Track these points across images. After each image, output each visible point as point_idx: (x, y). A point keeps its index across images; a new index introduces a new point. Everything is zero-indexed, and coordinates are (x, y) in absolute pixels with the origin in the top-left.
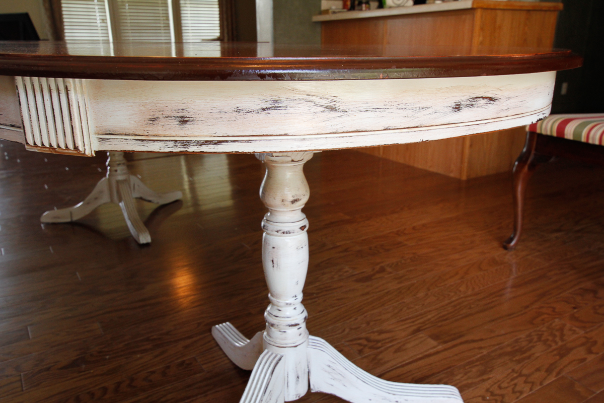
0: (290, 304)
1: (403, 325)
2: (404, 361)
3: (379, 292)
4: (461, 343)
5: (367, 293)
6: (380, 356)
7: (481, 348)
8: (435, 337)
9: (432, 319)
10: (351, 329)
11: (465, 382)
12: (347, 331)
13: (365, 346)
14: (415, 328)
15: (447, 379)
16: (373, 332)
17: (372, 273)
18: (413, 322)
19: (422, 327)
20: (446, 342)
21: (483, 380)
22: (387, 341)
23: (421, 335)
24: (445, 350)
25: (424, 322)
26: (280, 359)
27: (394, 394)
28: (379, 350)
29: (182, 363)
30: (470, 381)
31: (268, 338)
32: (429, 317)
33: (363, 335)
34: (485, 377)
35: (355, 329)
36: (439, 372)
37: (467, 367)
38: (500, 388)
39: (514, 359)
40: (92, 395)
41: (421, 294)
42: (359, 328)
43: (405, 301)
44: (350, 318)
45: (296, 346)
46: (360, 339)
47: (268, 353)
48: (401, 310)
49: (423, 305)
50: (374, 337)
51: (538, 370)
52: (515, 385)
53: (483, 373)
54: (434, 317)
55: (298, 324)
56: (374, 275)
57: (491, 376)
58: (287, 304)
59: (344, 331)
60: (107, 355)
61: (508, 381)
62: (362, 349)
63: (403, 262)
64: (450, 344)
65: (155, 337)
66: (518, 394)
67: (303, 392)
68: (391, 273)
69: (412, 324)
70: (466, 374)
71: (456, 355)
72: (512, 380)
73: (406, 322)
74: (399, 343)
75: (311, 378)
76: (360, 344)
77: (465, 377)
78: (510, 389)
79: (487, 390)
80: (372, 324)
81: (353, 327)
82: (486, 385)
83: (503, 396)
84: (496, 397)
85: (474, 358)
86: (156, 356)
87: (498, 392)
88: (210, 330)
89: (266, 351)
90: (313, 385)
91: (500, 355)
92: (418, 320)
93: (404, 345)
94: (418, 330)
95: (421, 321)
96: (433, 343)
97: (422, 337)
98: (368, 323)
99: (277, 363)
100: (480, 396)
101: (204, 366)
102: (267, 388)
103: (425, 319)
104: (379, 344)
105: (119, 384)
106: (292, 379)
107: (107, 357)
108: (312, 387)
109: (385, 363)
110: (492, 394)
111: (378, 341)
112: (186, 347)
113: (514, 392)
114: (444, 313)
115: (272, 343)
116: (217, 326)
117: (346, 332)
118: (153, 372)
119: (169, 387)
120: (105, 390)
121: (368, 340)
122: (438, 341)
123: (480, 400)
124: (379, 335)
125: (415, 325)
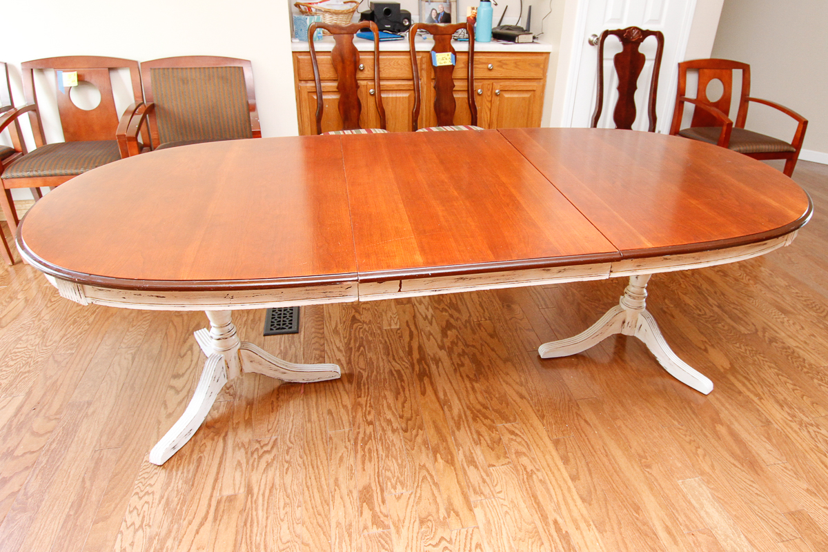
4: (208, 512)
7: (190, 523)
8: (231, 499)
9: (254, 513)
10: (290, 448)
11: (172, 485)
13: (262, 447)
14: (255, 491)
15: (185, 475)
18: (263, 495)
19: (252, 497)
20: (219, 502)
21: (162, 497)
25: (258, 504)
28: (251, 454)
30: (170, 488)
32: (260, 513)
33: (275, 452)
34: (164, 501)
36: (195, 475)
37: (182, 497)
38: (147, 502)
39: (157, 538)
42: (288, 453)
43: (302, 508)
46: (273, 448)
48: (288, 496)
49: (282, 520)
50: (269, 458)
51: (132, 544)
52: (139, 515)
53: (167, 503)
54: (257, 516)
57: (160, 505)
59: (292, 443)
61: (146, 513)
62: (260, 444)
64: (214, 504)
66: (131, 509)
69: (261, 492)
70: (178, 491)
71: (200, 499)
72: (144, 517)
73: (268, 490)
74: (247, 470)
76: (266, 444)
77: (175, 488)
78: (139, 508)
79: (153, 493)
80: (286, 465)
81: (292, 451)
82: (157, 496)
83: (140, 498)
84: (143, 493)
85: (184, 508)
87: (146, 498)
91: (170, 531)
92: (263, 500)
93: (242, 471)
94: (250, 492)
95: (260, 502)
97: (239, 489)
110: (147, 493)
113: (135, 508)
114: (255, 529)
122: (225, 498)
123: (152, 482)
124: (267, 462)
125: (258, 493)
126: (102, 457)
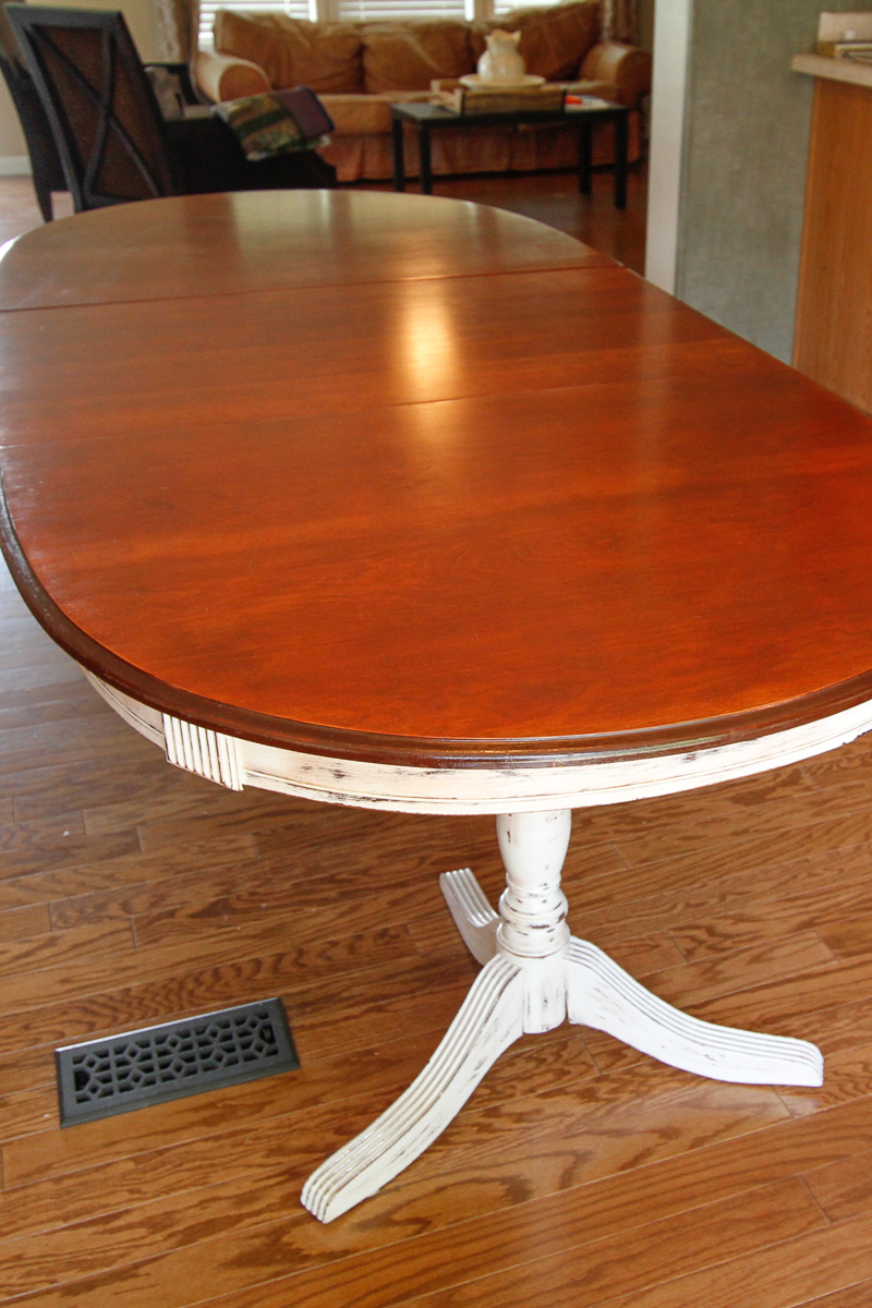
0: (536, 896)
1: (785, 909)
2: (758, 982)
3: (769, 830)
5: (745, 831)
6: (720, 967)
8: (834, 942)
9: (846, 905)
10: (688, 905)
11: (849, 1035)
12: (680, 907)
13: (701, 942)
14: (805, 918)
15: (819, 1025)
16: (725, 917)
17: (771, 784)
18: (809, 905)
19: (819, 917)
20: (849, 955)
22: (744, 938)
23: (811, 934)
24: (843, 969)
25: (827, 909)
26: (515, 975)
27: (703, 1045)
28: (723, 954)
29: (383, 934)
30: (858, 1034)
31: (503, 938)
32: (841, 899)
33: (706, 921)
35: (697, 905)
36: (810, 1011)
37: (865, 1008)
40: (238, 970)
41: (848, 847)
42: (702, 904)
43: (809, 857)
44: (694, 882)
45: (543, 957)
46: (697, 927)
47: (500, 960)
48: (796, 877)
49: (842, 870)
50: (724, 926)
54: (850, 900)
55: (548, 926)
56: (773, 789)
58: (531, 895)
59: (674, 907)
60: (263, 901)
62: (694, 949)
63: (843, 764)
64: (856, 959)
65: (344, 876)
67: (555, 1021)
69: (804, 910)
70: (857, 1019)
71: (858, 982)
73: (793, 904)
74: (765, 945)
75: (569, 1003)
76: (693, 938)
77: (854, 1026)
80: (730, 898)
81: (693, 902)
86: (343, 915)
88: (437, 876)
89: (498, 956)
90: (574, 1014)
92: (818, 902)
93: (771, 950)
94: (810, 924)
95: (822, 905)
96: (826, 952)
97: (811, 939)
98: (723, 897)
99: (510, 980)
100: (861, 1063)
101: (418, 944)
102: (490, 1015)
103: (832, 902)
104: (728, 943)
105: (280, 957)
106: (536, 1003)
107: (264, 905)
108: (570, 1016)
109: (725, 980)
111: (727, 937)
112: (394, 903)
115: (507, 948)
116: (448, 874)
117: (675, 911)
118: (335, 944)
119: (357, 975)
120: (258, 963)
121: (711, 931)
122: (837, 951)
123: (858, 1069)
124: (734, 924)
125: (809, 912)
126: (841, 1196)
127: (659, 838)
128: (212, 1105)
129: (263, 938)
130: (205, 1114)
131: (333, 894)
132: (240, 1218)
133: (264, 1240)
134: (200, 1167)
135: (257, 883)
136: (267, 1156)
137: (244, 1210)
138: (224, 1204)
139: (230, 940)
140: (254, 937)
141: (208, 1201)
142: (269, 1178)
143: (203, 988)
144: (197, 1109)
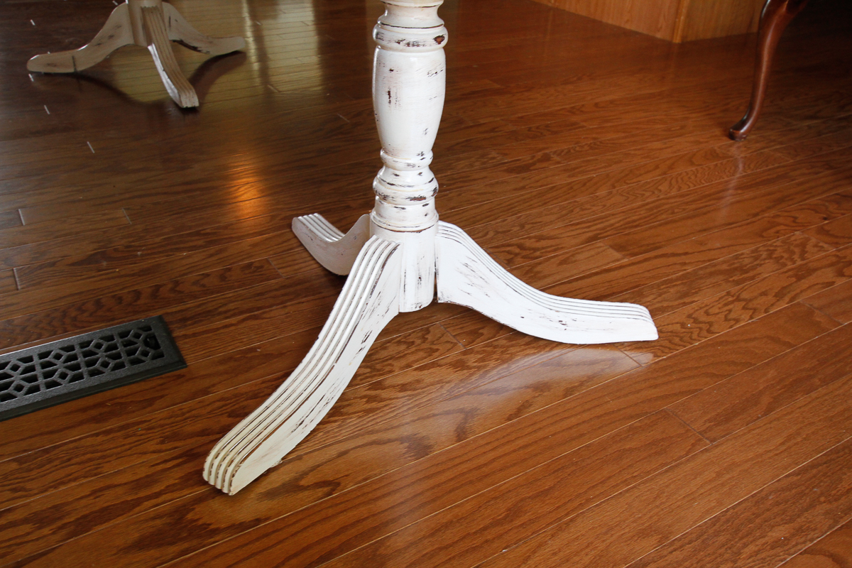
0: (414, 166)
1: (572, 230)
2: (573, 276)
3: (541, 186)
4: (656, 257)
5: (523, 188)
6: (539, 268)
7: (685, 264)
8: (619, 248)
9: (617, 225)
10: (497, 233)
11: (657, 305)
12: (491, 234)
13: (516, 255)
14: (590, 234)
16: (530, 238)
17: (531, 161)
18: (589, 227)
19: (601, 234)
20: (634, 255)
21: (685, 304)
22: (549, 249)
23: (599, 243)
24: (633, 264)
25: (603, 229)
26: (395, 249)
27: (557, 311)
28: (536, 261)
29: (249, 266)
30: (665, 304)
31: (378, 218)
32: (612, 222)
33: (515, 240)
34: (686, 300)
35: (504, 232)
37: (662, 287)
38: (707, 313)
39: (731, 279)
40: (119, 299)
41: (602, 192)
42: (509, 231)
43: (577, 200)
44: (496, 219)
45: (420, 231)
46: (509, 245)
47: (377, 239)
48: (572, 211)
49: (604, 206)
50: (528, 243)
51: (764, 294)
52: (730, 311)
53: (685, 295)
54: (618, 222)
55: (425, 198)
56: (534, 164)
57: (696, 299)
58: (409, 165)
59: (487, 234)
60: (139, 251)
61: (720, 305)
62: (512, 258)
63: (578, 149)
64: (640, 257)
65: (208, 231)
66: (733, 322)
67: (426, 300)
68: (559, 163)
69: (586, 230)
70: (660, 295)
71: (648, 271)
72: (726, 305)
73: (578, 227)
74: (567, 253)
75: (438, 281)
76: (509, 252)
77: (659, 299)
78: (722, 316)
79: (689, 316)
80: (527, 227)
81: (500, 230)
82: (688, 309)
83: (711, 324)
84: (701, 325)
85: (674, 276)
86: (211, 255)
87: (704, 318)
89: (374, 237)
90: (442, 292)
91: (711, 274)
92: (596, 224)
93: (573, 255)
94: (595, 238)
95: (599, 226)
96: (617, 255)
97: (601, 247)
98: (522, 226)
99: (391, 253)
100: (677, 323)
101: (280, 271)
102: (374, 287)
103: (607, 224)
104: (538, 253)
105: (158, 288)
106: (411, 281)
107: (139, 253)
108: (439, 295)
109: (545, 277)
110: (696, 321)
111: (535, 250)
112: (255, 245)
113: (726, 319)
114: (634, 218)
115: (384, 226)
116: (300, 218)
117: (488, 236)
118: (208, 275)
119: (231, 295)
120: (138, 294)
121: (521, 247)
122: (624, 253)
123: (678, 327)
124: (537, 241)
125: (591, 231)
126: (709, 420)
127: (460, 195)
128: (102, 404)
129: (140, 276)
130: (94, 413)
131: (200, 243)
132: (138, 502)
133: (165, 520)
134: (91, 460)
135: (131, 240)
136: (162, 442)
137: (142, 494)
138: (119, 490)
139: (109, 279)
140: (133, 275)
141: (101, 490)
142: (166, 461)
143: (86, 314)
144: (84, 410)
